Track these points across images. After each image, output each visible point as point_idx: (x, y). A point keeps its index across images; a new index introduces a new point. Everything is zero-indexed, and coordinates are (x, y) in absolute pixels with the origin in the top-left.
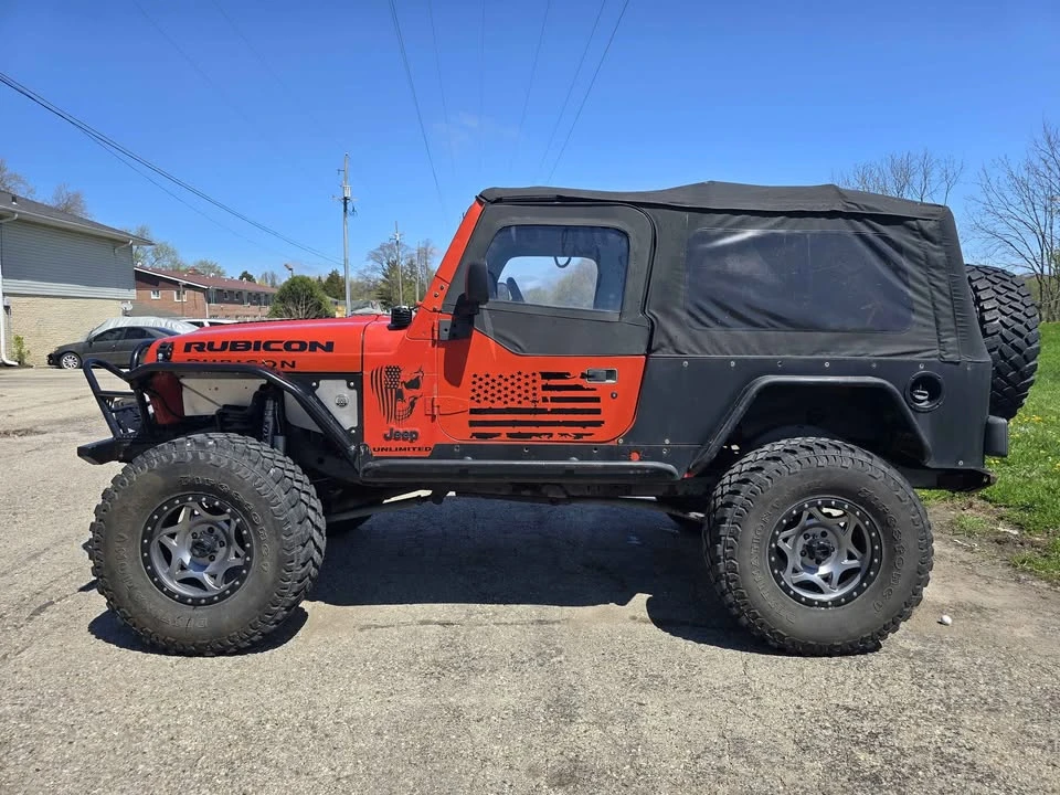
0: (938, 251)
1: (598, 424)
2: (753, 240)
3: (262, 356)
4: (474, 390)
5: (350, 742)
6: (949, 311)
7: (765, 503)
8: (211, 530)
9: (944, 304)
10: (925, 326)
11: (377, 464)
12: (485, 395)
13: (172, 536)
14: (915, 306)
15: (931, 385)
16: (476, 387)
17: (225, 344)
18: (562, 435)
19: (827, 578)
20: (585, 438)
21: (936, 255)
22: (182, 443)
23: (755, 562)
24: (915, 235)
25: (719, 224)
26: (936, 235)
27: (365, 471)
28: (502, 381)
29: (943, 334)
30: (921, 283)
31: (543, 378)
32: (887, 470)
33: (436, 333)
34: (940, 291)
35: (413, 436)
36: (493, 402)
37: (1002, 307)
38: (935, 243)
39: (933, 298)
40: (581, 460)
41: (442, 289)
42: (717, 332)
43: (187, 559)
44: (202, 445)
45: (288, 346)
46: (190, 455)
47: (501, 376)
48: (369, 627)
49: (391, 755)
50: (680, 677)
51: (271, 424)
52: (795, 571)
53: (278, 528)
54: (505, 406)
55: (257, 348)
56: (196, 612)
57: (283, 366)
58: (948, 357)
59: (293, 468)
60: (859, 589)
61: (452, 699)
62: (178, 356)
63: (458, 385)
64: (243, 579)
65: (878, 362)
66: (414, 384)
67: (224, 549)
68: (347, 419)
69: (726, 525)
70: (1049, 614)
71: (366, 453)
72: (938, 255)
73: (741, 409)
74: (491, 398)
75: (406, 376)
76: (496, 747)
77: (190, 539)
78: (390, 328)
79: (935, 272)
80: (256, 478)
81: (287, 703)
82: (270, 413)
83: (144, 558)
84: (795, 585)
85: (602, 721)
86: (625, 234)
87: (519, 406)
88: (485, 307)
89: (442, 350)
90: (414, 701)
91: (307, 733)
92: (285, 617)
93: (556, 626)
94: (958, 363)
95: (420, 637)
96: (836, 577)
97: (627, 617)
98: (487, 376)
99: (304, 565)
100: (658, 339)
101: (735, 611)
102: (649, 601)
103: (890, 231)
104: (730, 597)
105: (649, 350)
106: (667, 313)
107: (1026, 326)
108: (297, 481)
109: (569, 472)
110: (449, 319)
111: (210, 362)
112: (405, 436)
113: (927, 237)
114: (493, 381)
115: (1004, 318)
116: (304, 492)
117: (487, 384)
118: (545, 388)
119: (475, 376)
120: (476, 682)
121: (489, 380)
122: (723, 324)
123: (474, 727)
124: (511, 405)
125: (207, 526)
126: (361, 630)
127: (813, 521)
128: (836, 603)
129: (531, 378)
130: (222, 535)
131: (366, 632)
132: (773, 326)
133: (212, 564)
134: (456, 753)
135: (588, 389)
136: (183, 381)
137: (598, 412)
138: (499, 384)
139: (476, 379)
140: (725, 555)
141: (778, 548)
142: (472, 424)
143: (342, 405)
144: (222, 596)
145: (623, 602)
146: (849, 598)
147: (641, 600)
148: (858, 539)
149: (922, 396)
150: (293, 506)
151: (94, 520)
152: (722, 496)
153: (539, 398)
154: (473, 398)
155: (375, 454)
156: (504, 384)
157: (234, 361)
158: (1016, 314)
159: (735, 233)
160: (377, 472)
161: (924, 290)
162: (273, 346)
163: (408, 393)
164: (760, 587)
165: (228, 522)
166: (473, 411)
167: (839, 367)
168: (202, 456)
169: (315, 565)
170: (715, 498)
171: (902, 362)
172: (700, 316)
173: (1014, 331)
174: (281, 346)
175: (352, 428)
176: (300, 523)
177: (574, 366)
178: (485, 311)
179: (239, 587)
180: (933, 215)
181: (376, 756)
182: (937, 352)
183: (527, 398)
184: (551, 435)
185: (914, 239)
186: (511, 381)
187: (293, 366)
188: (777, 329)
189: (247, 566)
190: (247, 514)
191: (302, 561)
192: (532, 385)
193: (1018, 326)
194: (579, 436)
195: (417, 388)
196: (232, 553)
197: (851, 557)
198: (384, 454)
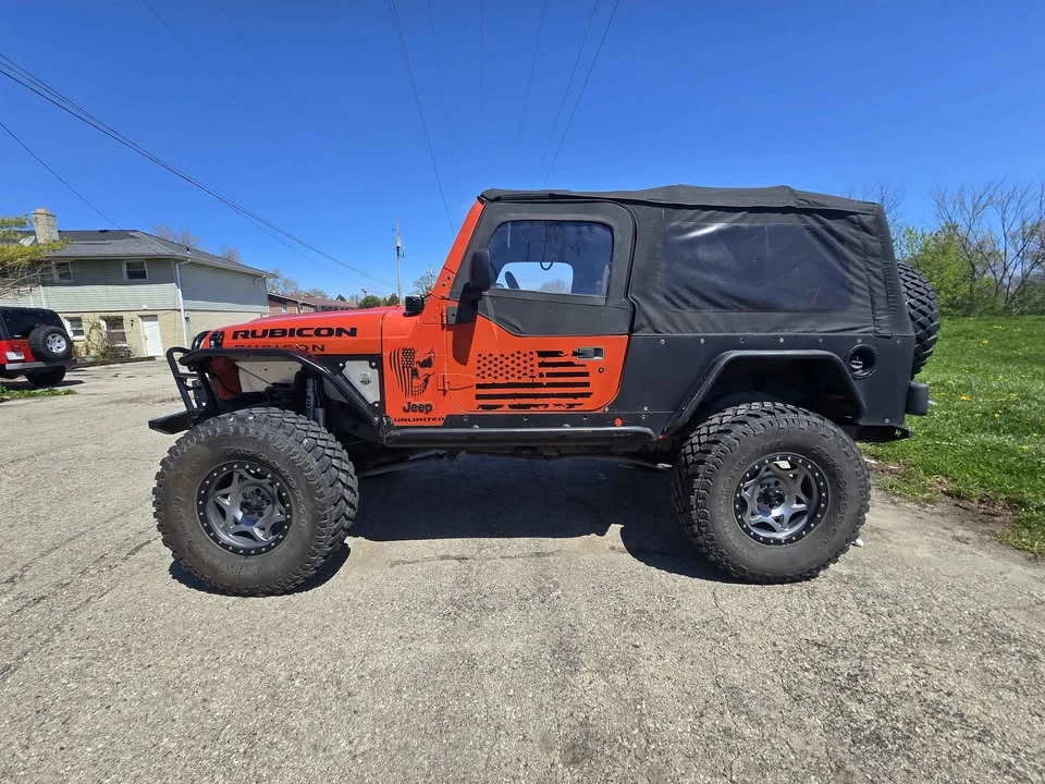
0: (875, 241)
1: (587, 395)
2: (719, 233)
3: (296, 341)
4: (479, 368)
5: (371, 701)
6: (883, 293)
7: (734, 461)
8: (258, 491)
9: (878, 286)
10: (863, 306)
11: (397, 433)
12: (489, 372)
13: (226, 496)
14: (856, 290)
15: (866, 356)
16: (480, 365)
17: (265, 332)
18: (556, 405)
19: (778, 520)
20: (576, 408)
21: (873, 245)
22: (225, 419)
23: (723, 510)
24: (856, 228)
25: (691, 219)
26: (872, 227)
27: (387, 439)
28: (503, 359)
29: (878, 313)
30: (860, 269)
31: (539, 356)
32: (836, 430)
33: (445, 318)
34: (875, 275)
35: (428, 409)
36: (496, 378)
37: (909, 292)
38: (871, 234)
39: (870, 282)
40: (572, 426)
41: (449, 278)
42: (689, 313)
43: (239, 515)
44: (242, 420)
45: (318, 332)
46: (232, 429)
47: (502, 356)
48: (398, 563)
49: (408, 721)
50: (663, 611)
51: (312, 398)
52: (753, 514)
53: (311, 491)
54: (506, 382)
55: (292, 335)
56: (247, 561)
57: (314, 350)
58: (883, 332)
59: (326, 437)
60: (807, 528)
61: (466, 646)
62: (228, 343)
63: (464, 363)
64: (285, 533)
65: (823, 337)
66: (427, 363)
67: (270, 506)
68: (371, 394)
69: (699, 480)
70: (932, 534)
71: (388, 423)
72: (875, 245)
73: (711, 379)
74: (494, 375)
75: (420, 357)
76: (508, 709)
77: (241, 499)
78: (405, 315)
79: (871, 260)
80: (290, 449)
81: (319, 651)
82: (311, 389)
83: (200, 517)
84: (753, 526)
85: (603, 670)
86: (610, 228)
87: (519, 381)
88: (486, 293)
89: (451, 334)
90: (432, 648)
91: (332, 690)
92: (323, 564)
93: (551, 559)
94: (889, 337)
95: (440, 573)
96: (787, 518)
97: (607, 547)
98: (491, 355)
99: (336, 521)
100: (640, 320)
101: (704, 550)
102: (622, 531)
103: (835, 225)
104: (701, 539)
105: (632, 330)
106: (646, 296)
107: (929, 307)
108: (329, 448)
109: (563, 437)
110: (456, 305)
111: (253, 347)
112: (421, 408)
113: (865, 229)
114: (496, 359)
115: (912, 301)
116: (336, 458)
117: (490, 362)
118: (542, 365)
119: (480, 355)
120: (488, 623)
121: (491, 359)
122: (694, 307)
123: (487, 680)
124: (512, 380)
125: (254, 488)
126: (392, 566)
127: (769, 473)
128: (789, 540)
129: (529, 356)
130: (267, 494)
131: (396, 568)
132: (736, 307)
133: (261, 519)
134: (470, 719)
135: (579, 365)
136: (238, 364)
137: (587, 385)
138: (501, 362)
139: (481, 359)
140: (697, 504)
141: (741, 497)
142: (479, 397)
143: (366, 382)
144: (269, 548)
145: (602, 533)
146: (799, 535)
147: (615, 530)
148: (806, 487)
149: (857, 366)
150: (324, 472)
151: (155, 486)
152: (693, 453)
153: (536, 373)
154: (478, 375)
155: (396, 424)
156: (506, 362)
157: (273, 346)
158: (921, 297)
159: (705, 227)
160: (398, 439)
161: (863, 275)
162: (305, 332)
163: (422, 371)
164: (728, 532)
165: (271, 485)
166: (479, 386)
167: (792, 343)
168: (242, 430)
169: (348, 518)
170: (685, 455)
171: (845, 337)
172: (675, 299)
173: (920, 311)
174: (312, 332)
175: (375, 402)
176: (331, 486)
177: (566, 345)
178: (487, 298)
179: (283, 539)
180: (870, 210)
181: (394, 723)
182: (872, 328)
183: (525, 374)
184: (547, 406)
185: (854, 231)
186: (511, 359)
187: (323, 349)
188: (740, 310)
189: (288, 522)
190: (284, 479)
191: (334, 518)
192: (529, 363)
193: (922, 307)
194: (571, 406)
195: (430, 366)
196: (276, 510)
197: (799, 501)
198: (404, 424)
